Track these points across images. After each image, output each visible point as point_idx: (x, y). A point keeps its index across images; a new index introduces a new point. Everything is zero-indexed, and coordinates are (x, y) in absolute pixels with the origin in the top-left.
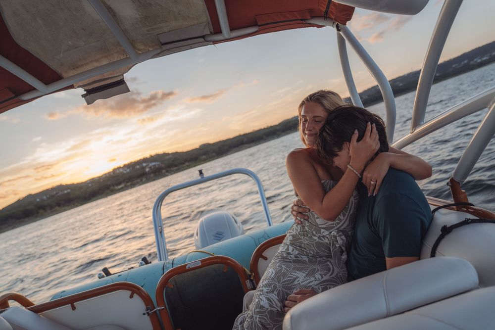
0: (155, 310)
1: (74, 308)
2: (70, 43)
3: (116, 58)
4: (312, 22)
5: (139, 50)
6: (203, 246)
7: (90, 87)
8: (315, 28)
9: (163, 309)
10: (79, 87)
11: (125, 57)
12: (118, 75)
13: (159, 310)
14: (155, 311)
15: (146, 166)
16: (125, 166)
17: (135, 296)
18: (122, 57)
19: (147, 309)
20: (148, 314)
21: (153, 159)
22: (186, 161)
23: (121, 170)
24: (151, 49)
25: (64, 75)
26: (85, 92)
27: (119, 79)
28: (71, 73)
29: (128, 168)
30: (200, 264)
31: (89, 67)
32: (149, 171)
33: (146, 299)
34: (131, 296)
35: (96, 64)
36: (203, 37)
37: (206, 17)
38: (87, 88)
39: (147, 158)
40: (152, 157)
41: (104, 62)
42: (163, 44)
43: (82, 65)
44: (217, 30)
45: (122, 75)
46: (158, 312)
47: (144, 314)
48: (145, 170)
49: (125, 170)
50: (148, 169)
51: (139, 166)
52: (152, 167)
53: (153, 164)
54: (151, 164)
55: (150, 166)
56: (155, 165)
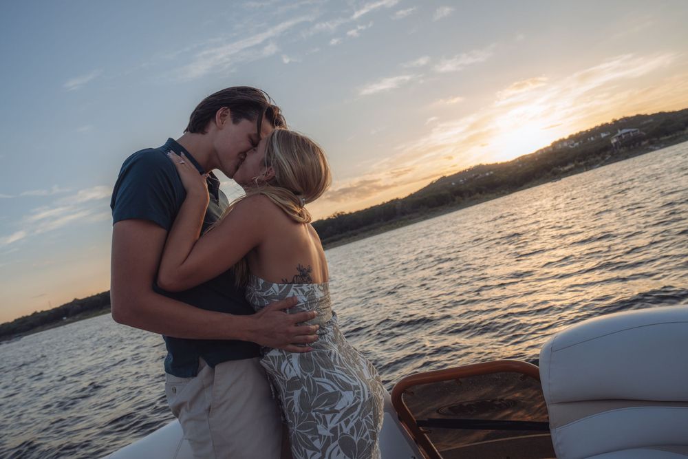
15: (610, 136)
16: (571, 137)
23: (565, 144)
29: (575, 142)
32: (615, 143)
40: (616, 122)
48: (608, 142)
49: (572, 145)
50: (615, 140)
51: (594, 137)
52: (623, 136)
53: (625, 131)
54: (620, 132)
55: (618, 135)
56: (629, 132)
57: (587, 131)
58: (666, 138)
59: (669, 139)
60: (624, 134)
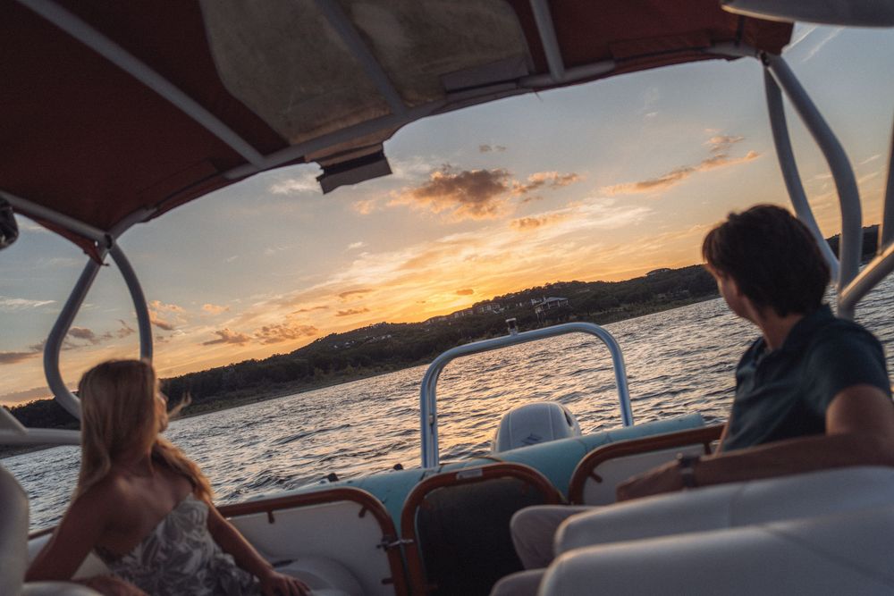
0: (397, 543)
1: (271, 520)
2: (303, 89)
3: (373, 114)
4: (717, 50)
5: (411, 101)
6: (502, 449)
7: (330, 163)
8: (724, 61)
9: (411, 544)
10: (312, 161)
11: (387, 112)
12: (373, 143)
13: (405, 544)
14: (398, 545)
15: (535, 304)
16: (497, 300)
17: (369, 514)
18: (383, 113)
19: (384, 540)
20: (386, 548)
21: (551, 290)
22: (622, 299)
23: (489, 308)
24: (430, 100)
25: (292, 141)
26: (321, 172)
27: (375, 150)
28: (302, 139)
29: (501, 307)
30: (480, 474)
31: (331, 129)
32: (540, 314)
33: (385, 523)
34: (362, 514)
35: (341, 126)
36: (516, 80)
37: (521, 47)
38: (325, 163)
39: (540, 288)
40: (549, 286)
41: (355, 121)
42: (449, 92)
43: (319, 127)
44: (542, 68)
45: (381, 144)
46: (402, 547)
47: (379, 547)
48: (534, 311)
49: (497, 310)
50: (539, 310)
51: (523, 303)
52: (549, 306)
53: (551, 299)
54: (546, 301)
55: (544, 303)
56: (556, 301)
57: (516, 293)
58: (598, 313)
59: (599, 316)
60: (550, 303)
